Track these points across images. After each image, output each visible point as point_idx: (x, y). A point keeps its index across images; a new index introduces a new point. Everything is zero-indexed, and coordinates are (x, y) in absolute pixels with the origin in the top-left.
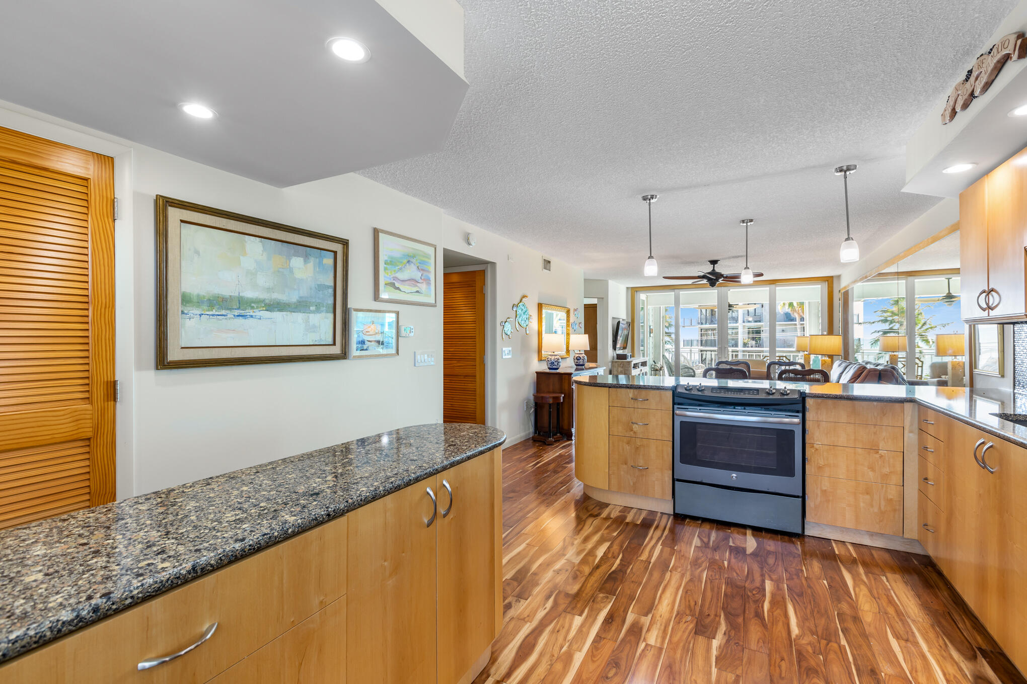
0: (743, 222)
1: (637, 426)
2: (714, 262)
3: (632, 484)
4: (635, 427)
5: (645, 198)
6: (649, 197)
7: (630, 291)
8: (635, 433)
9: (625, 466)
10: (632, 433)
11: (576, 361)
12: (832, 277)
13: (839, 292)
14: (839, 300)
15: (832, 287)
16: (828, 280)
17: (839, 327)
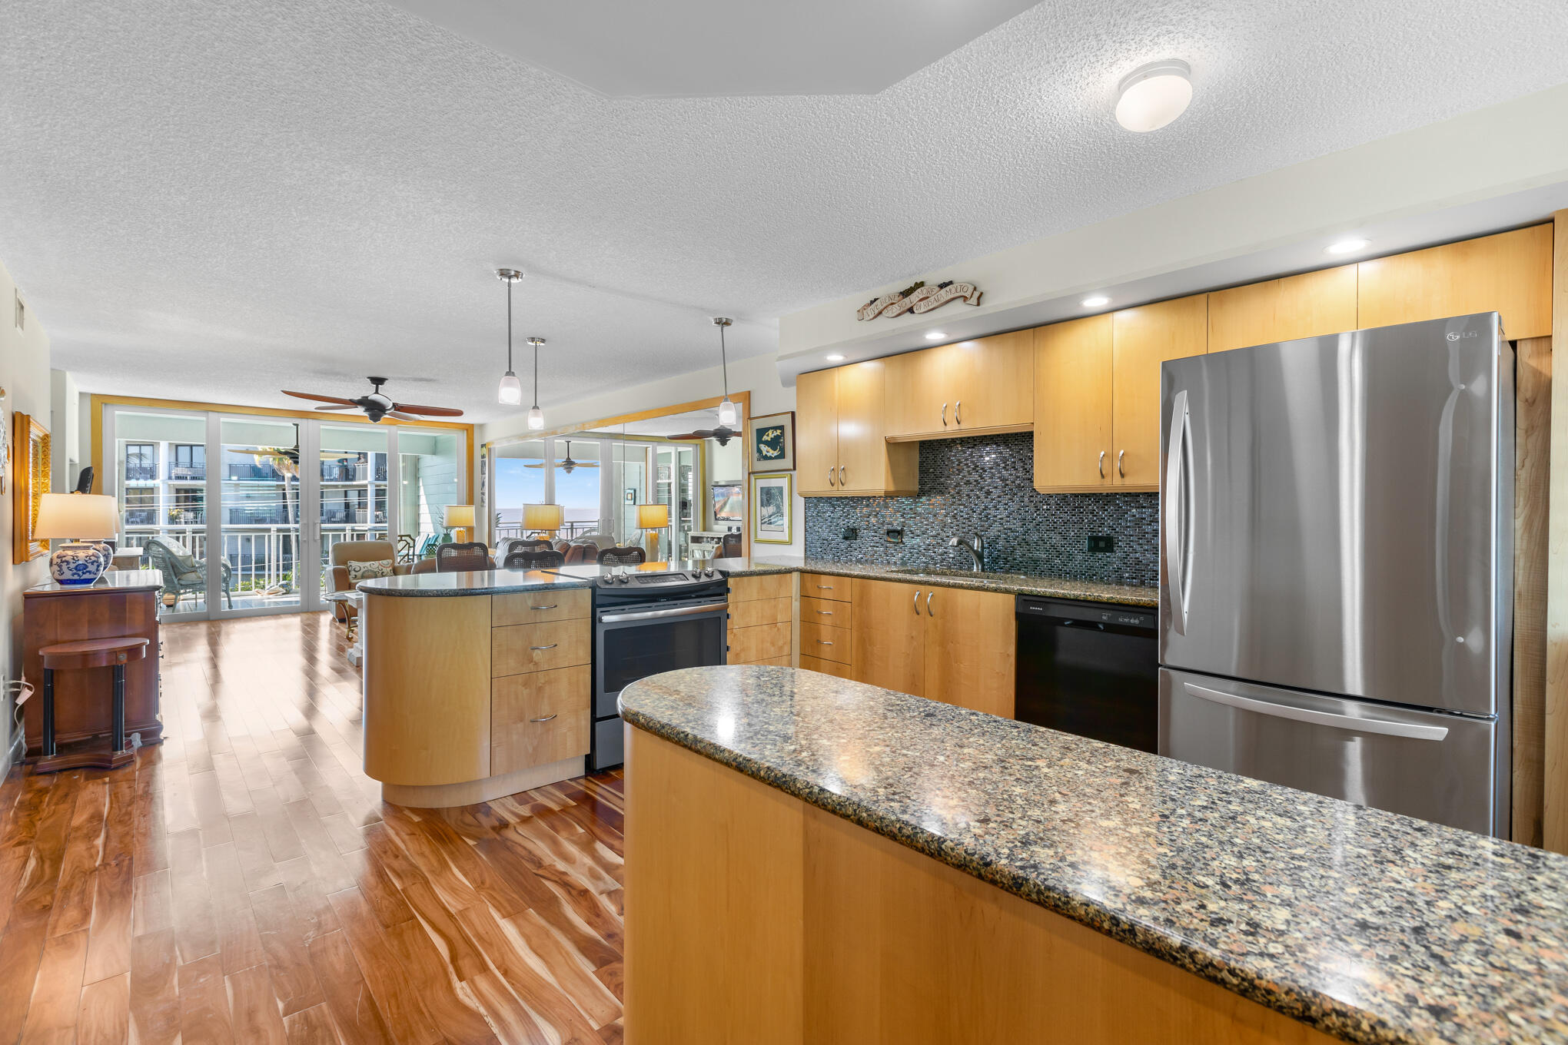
0: (533, 340)
1: (539, 652)
2: (378, 381)
3: (530, 750)
4: (537, 655)
5: (504, 273)
6: (513, 273)
7: (89, 404)
8: (536, 664)
9: (520, 725)
10: (531, 665)
12: (472, 425)
13: (482, 446)
14: (482, 457)
15: (473, 439)
16: (468, 429)
17: (481, 493)
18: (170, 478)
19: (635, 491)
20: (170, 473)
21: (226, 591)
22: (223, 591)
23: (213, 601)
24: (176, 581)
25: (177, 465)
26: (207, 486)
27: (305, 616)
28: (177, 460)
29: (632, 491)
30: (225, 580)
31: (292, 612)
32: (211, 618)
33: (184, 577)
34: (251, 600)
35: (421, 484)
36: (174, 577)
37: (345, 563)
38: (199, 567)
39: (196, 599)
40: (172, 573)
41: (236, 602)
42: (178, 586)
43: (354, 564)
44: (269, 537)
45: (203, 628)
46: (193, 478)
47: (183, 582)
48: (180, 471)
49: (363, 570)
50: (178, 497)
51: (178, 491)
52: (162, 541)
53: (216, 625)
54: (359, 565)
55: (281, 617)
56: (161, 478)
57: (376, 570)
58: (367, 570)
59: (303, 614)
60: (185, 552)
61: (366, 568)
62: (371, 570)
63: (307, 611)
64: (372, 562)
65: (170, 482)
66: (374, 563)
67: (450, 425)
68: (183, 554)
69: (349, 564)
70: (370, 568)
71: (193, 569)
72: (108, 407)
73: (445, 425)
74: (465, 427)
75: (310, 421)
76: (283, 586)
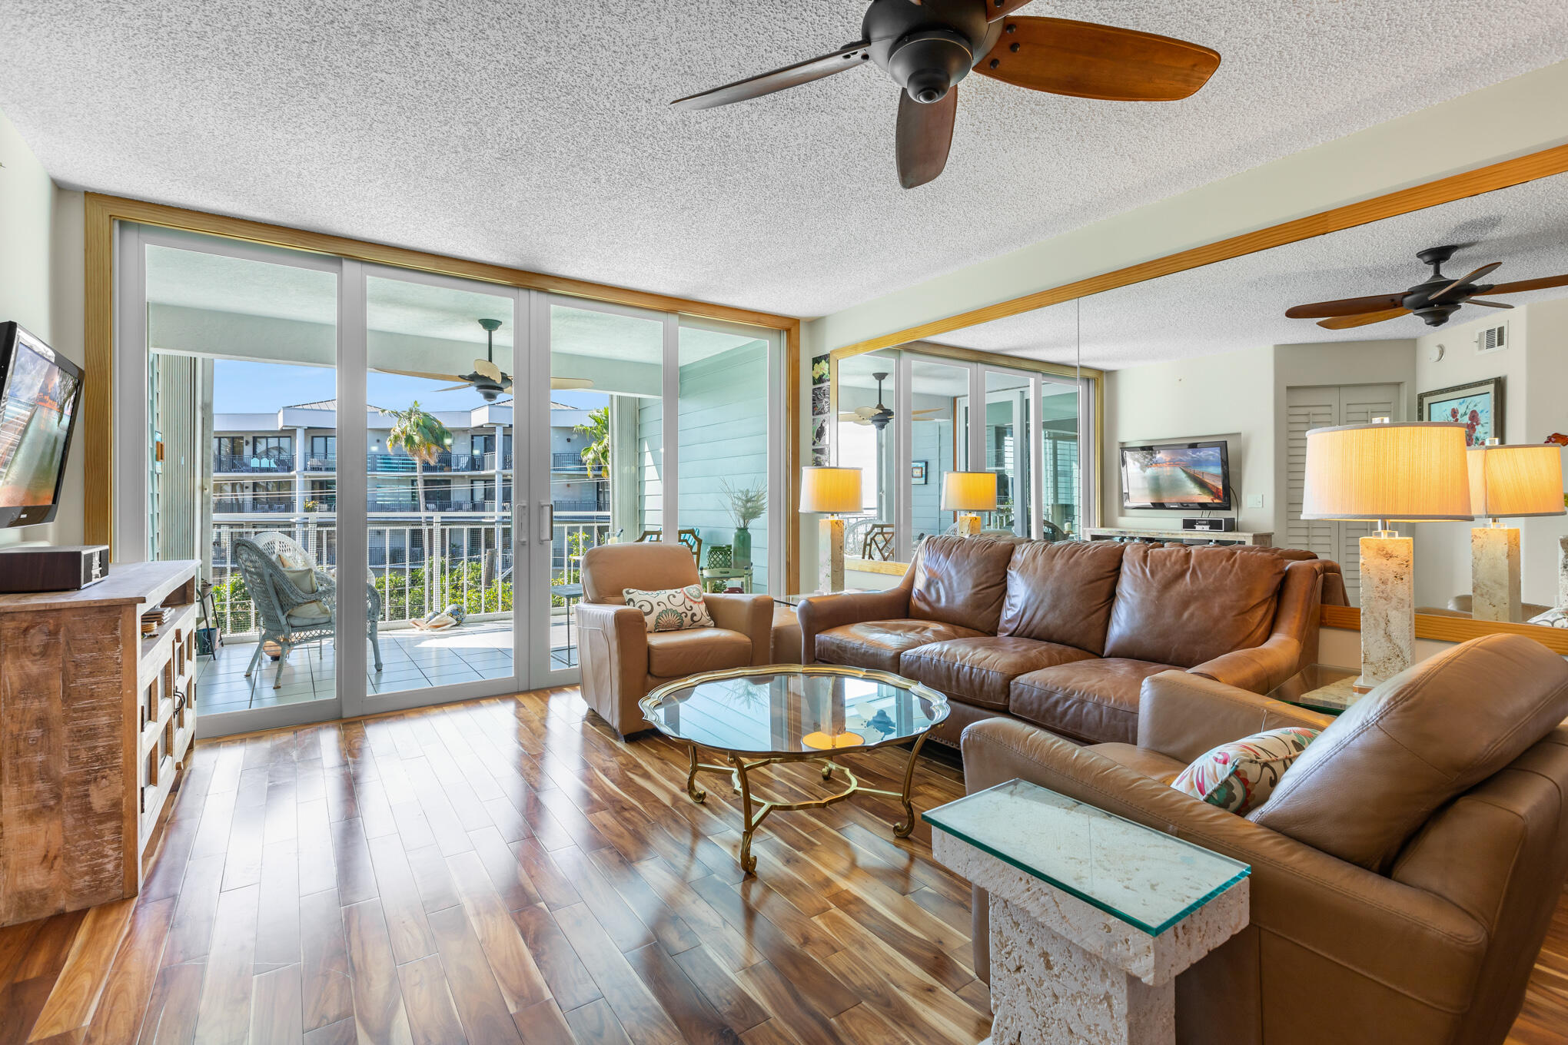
7: (75, 213)
12: (795, 322)
13: (817, 361)
14: (820, 380)
15: (798, 348)
16: (788, 328)
17: (815, 451)
18: (305, 469)
19: (927, 463)
20: (306, 464)
23: (350, 661)
24: (283, 619)
25: (313, 455)
26: (340, 476)
28: (312, 451)
29: (923, 464)
31: (501, 693)
32: (347, 714)
33: (297, 611)
35: (646, 449)
36: (279, 612)
37: (617, 594)
38: (325, 593)
40: (278, 604)
42: (287, 629)
43: (637, 596)
46: (327, 469)
47: (295, 622)
48: (315, 462)
49: (657, 610)
50: (313, 489)
51: (313, 482)
52: (261, 541)
53: (354, 730)
54: (647, 597)
55: (481, 706)
56: (297, 469)
57: (681, 609)
58: (666, 611)
59: (523, 699)
60: (306, 562)
61: (663, 607)
62: (674, 612)
63: (526, 688)
64: (669, 592)
65: (306, 473)
66: (673, 592)
67: (762, 319)
68: (300, 566)
69: (627, 597)
70: (669, 606)
71: (313, 597)
72: (131, 237)
73: (755, 317)
74: (786, 324)
75: (534, 294)
76: (452, 614)
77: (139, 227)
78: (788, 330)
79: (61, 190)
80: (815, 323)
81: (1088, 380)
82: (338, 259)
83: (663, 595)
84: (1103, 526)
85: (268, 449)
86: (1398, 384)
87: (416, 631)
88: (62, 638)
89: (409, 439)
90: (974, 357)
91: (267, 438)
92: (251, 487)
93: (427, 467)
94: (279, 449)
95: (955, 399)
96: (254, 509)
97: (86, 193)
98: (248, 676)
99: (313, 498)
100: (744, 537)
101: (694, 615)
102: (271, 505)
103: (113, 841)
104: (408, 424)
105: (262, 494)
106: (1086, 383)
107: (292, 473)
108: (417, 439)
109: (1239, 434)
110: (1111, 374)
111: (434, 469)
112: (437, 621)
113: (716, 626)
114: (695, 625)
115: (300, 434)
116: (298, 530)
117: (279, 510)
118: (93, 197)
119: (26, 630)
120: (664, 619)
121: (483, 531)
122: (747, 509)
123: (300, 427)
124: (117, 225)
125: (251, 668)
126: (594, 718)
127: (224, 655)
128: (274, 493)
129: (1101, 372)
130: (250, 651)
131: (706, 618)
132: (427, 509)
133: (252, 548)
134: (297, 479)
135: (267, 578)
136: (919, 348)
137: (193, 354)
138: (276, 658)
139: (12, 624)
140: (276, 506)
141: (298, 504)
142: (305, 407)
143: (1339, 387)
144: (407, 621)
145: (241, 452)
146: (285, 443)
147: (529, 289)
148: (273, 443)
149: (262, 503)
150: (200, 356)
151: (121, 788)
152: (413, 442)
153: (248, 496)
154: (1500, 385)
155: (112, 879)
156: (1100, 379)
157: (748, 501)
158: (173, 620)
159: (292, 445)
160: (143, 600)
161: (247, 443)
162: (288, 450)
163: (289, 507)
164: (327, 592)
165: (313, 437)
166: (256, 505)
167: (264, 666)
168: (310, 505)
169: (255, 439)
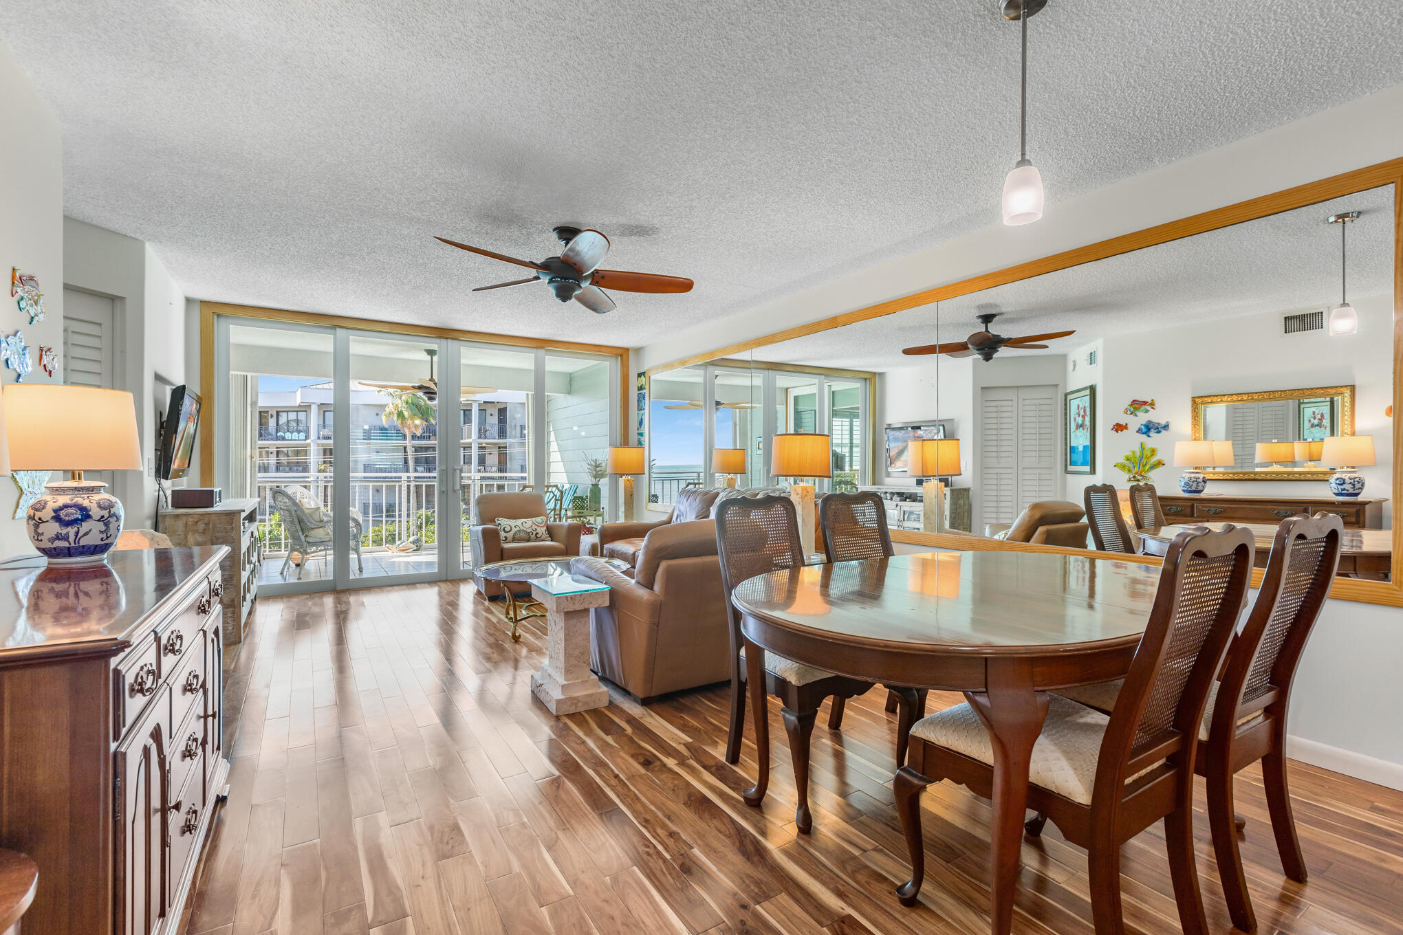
7: (196, 312)
11: (52, 529)
12: (627, 350)
13: (640, 375)
14: (640, 388)
15: (628, 367)
16: (622, 354)
17: (638, 434)
18: (319, 438)
20: (319, 434)
21: (357, 551)
22: (353, 550)
23: (342, 563)
24: (302, 538)
25: (324, 426)
27: (443, 585)
28: (324, 423)
30: (355, 537)
31: (430, 581)
32: (339, 588)
33: (312, 533)
34: (381, 558)
35: (551, 429)
36: (300, 533)
37: (493, 521)
39: (326, 555)
40: (299, 529)
41: (367, 559)
42: (305, 544)
43: (504, 522)
44: (400, 486)
45: (329, 601)
47: (310, 540)
48: (327, 432)
49: (514, 530)
50: (324, 455)
51: (325, 451)
52: (290, 491)
53: (344, 597)
54: (509, 523)
55: (417, 588)
56: (312, 438)
57: (529, 530)
58: (520, 531)
59: (441, 584)
60: (317, 504)
61: (518, 528)
62: (524, 531)
63: (444, 579)
64: (523, 520)
65: (319, 442)
66: (526, 520)
67: (603, 349)
68: (313, 505)
69: (498, 522)
70: (522, 528)
71: (321, 524)
72: (223, 321)
73: (597, 349)
74: (620, 352)
75: (450, 341)
76: (414, 542)
77: (227, 317)
78: (621, 356)
79: (189, 301)
80: (638, 350)
81: (866, 379)
82: (334, 327)
83: (519, 522)
84: (874, 484)
85: (288, 421)
86: (1057, 385)
87: (390, 553)
88: (211, 526)
89: (400, 414)
90: (764, 366)
91: (287, 412)
92: (275, 453)
93: (414, 437)
94: (297, 421)
95: (787, 389)
96: (277, 470)
97: (201, 301)
98: (282, 573)
99: (325, 462)
100: (596, 489)
101: (537, 533)
102: (291, 467)
103: (231, 617)
104: (399, 401)
105: (283, 459)
106: (863, 382)
107: (308, 441)
108: (406, 414)
109: (953, 420)
110: (881, 375)
111: (421, 438)
112: (403, 547)
113: (552, 540)
114: (537, 538)
115: (314, 409)
116: (312, 486)
117: (297, 471)
118: (204, 303)
119: (197, 522)
120: (518, 535)
121: (424, 487)
122: (597, 472)
123: (313, 403)
124: (216, 317)
125: (283, 569)
126: (479, 593)
127: (265, 564)
128: (294, 459)
129: (875, 374)
130: (281, 563)
131: (546, 535)
132: (416, 471)
133: (285, 494)
134: (312, 448)
135: (293, 513)
136: (725, 364)
137: (245, 374)
138: (298, 565)
139: (191, 520)
140: (295, 468)
141: (313, 467)
142: (318, 386)
143: (1018, 387)
144: (384, 547)
145: (267, 424)
146: (302, 416)
147: (447, 338)
148: (292, 416)
149: (283, 466)
150: (249, 375)
151: (235, 594)
152: (403, 416)
153: (272, 460)
154: (1093, 390)
155: (231, 634)
156: (873, 380)
157: (597, 467)
158: (249, 527)
159: (307, 418)
160: (244, 511)
161: (272, 416)
162: (304, 421)
163: (305, 469)
164: (327, 522)
165: (324, 412)
166: (278, 467)
167: (291, 570)
168: (322, 467)
169: (278, 413)
